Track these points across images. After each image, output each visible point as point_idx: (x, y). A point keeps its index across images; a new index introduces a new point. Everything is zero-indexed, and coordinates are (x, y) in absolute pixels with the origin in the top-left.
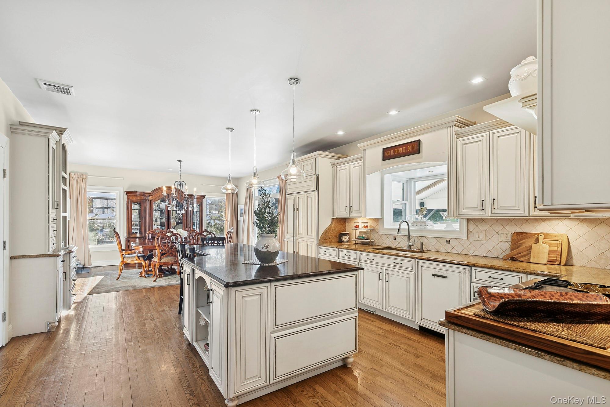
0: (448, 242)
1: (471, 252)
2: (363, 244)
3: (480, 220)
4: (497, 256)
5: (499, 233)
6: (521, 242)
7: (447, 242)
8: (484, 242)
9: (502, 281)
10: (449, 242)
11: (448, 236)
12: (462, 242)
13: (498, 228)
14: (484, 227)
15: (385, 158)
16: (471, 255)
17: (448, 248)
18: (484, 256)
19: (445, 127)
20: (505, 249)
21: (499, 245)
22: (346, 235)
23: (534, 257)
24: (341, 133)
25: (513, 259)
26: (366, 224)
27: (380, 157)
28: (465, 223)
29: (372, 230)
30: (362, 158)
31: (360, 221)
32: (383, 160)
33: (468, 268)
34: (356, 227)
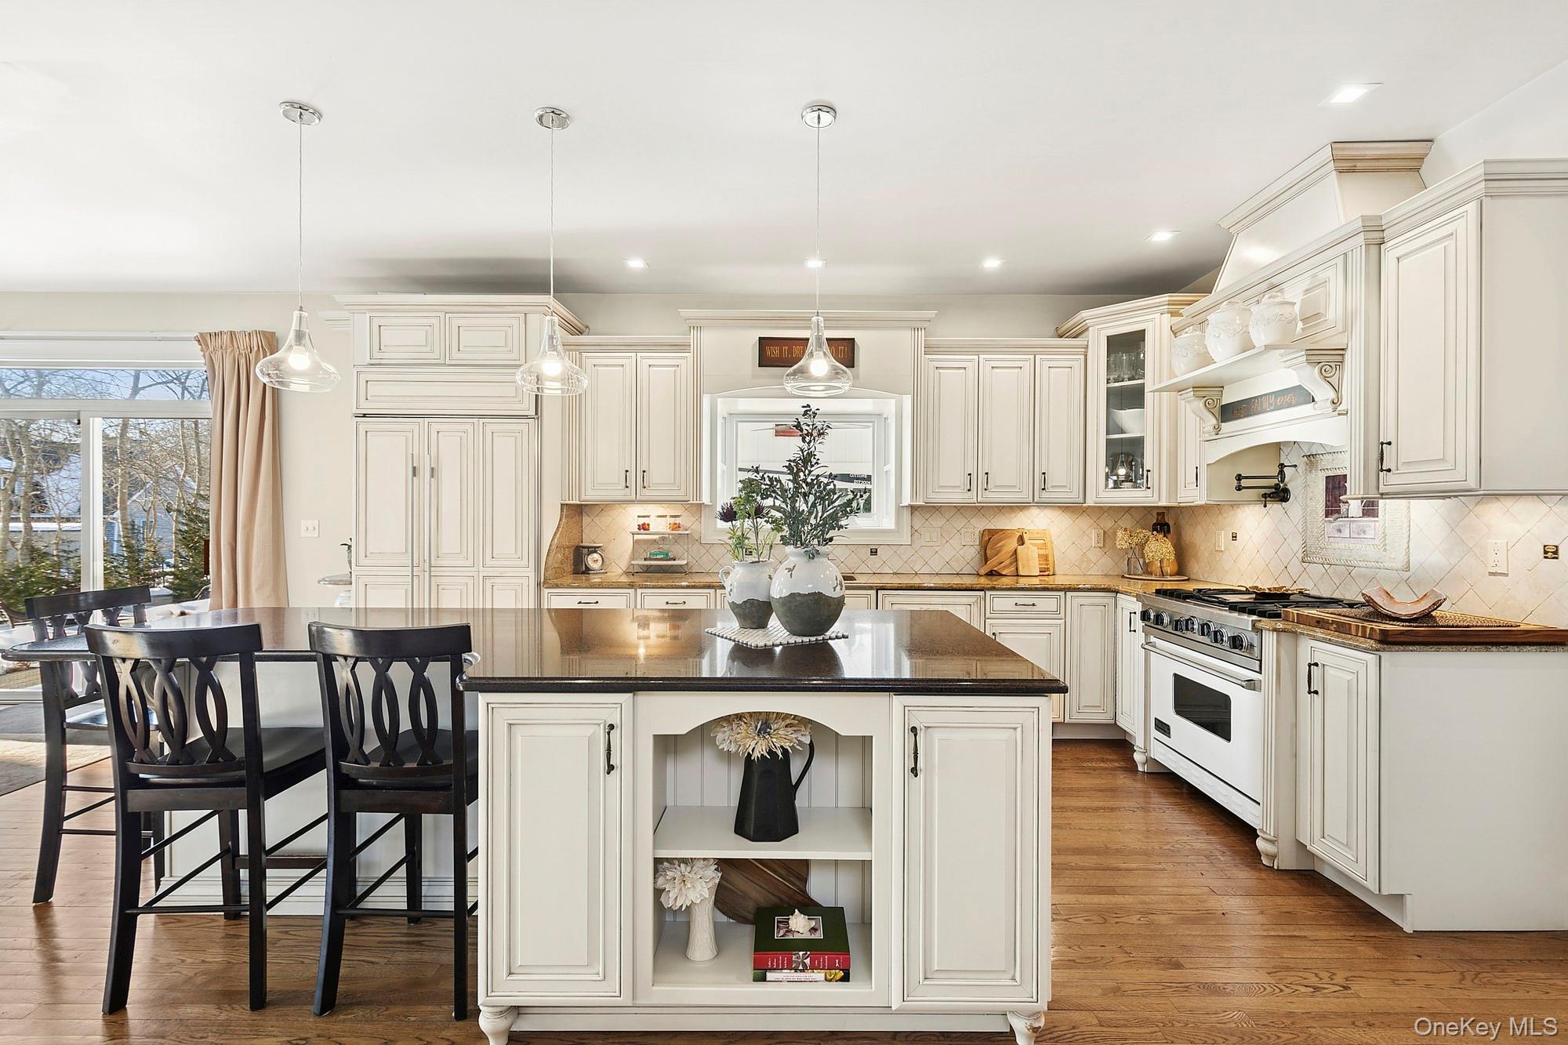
0: (874, 552)
1: (917, 568)
2: (648, 570)
3: (930, 509)
4: (958, 570)
5: (963, 531)
6: (1000, 544)
7: (871, 552)
8: (937, 549)
9: (1034, 608)
10: (876, 552)
11: (873, 540)
12: (901, 550)
13: (959, 522)
14: (937, 522)
15: (764, 361)
16: (916, 574)
17: (875, 563)
18: (937, 574)
19: (908, 328)
20: (970, 558)
21: (961, 552)
22: (596, 552)
23: (1024, 567)
24: (636, 264)
25: (991, 574)
26: (678, 521)
27: (752, 353)
28: (907, 514)
29: (679, 536)
30: (682, 347)
31: (654, 510)
32: (759, 366)
33: (982, 593)
34: (644, 527)
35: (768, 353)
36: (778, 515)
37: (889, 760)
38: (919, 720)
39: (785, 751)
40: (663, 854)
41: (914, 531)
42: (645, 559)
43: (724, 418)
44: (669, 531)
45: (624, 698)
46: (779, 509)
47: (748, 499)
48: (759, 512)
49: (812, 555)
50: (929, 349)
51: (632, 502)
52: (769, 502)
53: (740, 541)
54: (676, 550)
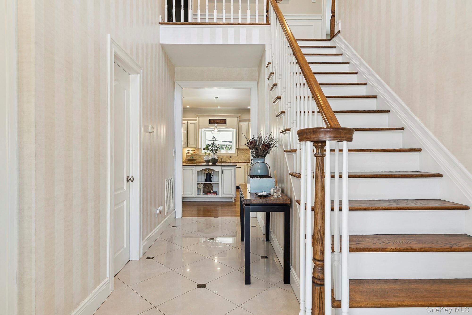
0: (231, 157)
1: (238, 160)
2: (189, 160)
3: (240, 149)
5: (247, 153)
8: (242, 156)
12: (236, 157)
14: (242, 152)
17: (231, 159)
18: (242, 161)
19: (236, 117)
21: (247, 157)
26: (195, 151)
27: (208, 122)
28: (237, 150)
29: (195, 154)
30: (196, 120)
31: (190, 149)
32: (210, 124)
33: (247, 163)
34: (189, 152)
35: (211, 122)
36: (210, 149)
37: (220, 173)
38: (223, 169)
39: (210, 173)
40: (198, 183)
41: (238, 153)
42: (189, 158)
43: (203, 131)
44: (193, 153)
45: (194, 167)
46: (211, 149)
47: (207, 147)
48: (208, 149)
49: (214, 154)
50: (239, 121)
51: (187, 148)
52: (209, 148)
53: (206, 153)
54: (194, 157)
